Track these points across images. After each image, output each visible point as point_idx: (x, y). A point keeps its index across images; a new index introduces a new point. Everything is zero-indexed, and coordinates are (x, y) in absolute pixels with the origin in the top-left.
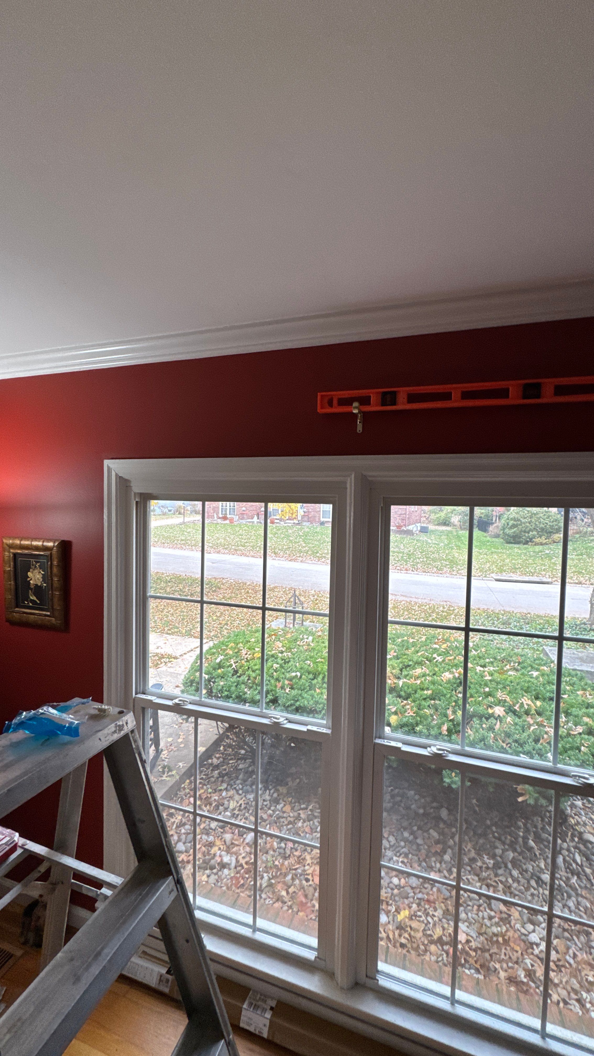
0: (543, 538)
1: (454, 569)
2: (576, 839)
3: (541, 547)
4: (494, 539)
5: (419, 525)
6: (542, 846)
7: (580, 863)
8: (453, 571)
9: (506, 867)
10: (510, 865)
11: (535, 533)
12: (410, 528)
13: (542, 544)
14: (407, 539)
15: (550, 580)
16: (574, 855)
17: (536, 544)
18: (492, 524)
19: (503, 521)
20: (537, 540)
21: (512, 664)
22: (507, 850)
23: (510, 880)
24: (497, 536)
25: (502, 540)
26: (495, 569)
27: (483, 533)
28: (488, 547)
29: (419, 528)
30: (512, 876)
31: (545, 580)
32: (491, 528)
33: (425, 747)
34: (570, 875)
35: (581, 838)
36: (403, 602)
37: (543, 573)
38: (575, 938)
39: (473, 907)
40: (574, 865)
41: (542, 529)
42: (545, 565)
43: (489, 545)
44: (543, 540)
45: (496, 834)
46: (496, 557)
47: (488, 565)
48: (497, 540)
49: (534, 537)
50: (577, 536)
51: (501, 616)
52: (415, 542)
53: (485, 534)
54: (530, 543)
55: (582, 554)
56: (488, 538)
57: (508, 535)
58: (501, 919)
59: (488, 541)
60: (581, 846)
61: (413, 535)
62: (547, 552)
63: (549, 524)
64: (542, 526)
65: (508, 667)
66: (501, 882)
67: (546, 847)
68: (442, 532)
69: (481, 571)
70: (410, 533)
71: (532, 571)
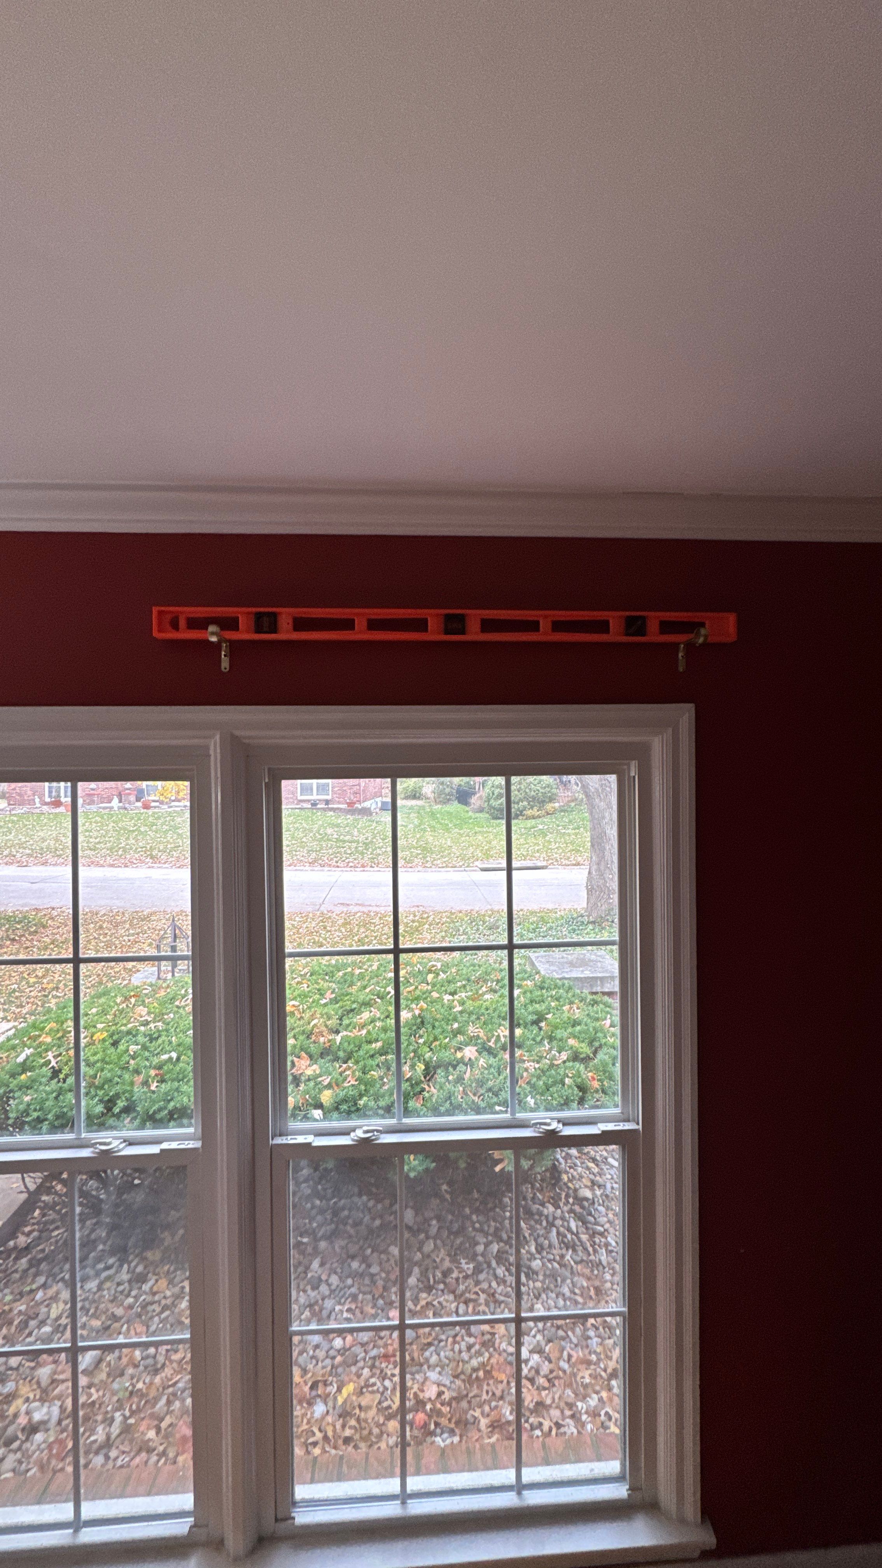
0: (535, 809)
1: (428, 859)
2: (571, 1200)
3: (533, 822)
4: (478, 815)
5: (379, 800)
6: (532, 1223)
7: (574, 1229)
8: (427, 861)
9: (489, 1265)
10: (494, 1264)
11: (525, 803)
12: (367, 804)
13: (534, 818)
14: (363, 821)
15: (544, 864)
16: (568, 1222)
17: (528, 818)
18: (474, 794)
19: (487, 790)
20: (529, 812)
21: (489, 984)
22: (491, 1242)
23: (494, 1284)
24: (481, 810)
25: (487, 815)
26: (480, 854)
27: (463, 806)
28: (471, 826)
29: (379, 805)
30: (496, 1277)
31: (539, 864)
32: (473, 800)
33: (345, 1133)
34: (564, 1251)
35: (576, 1198)
36: (359, 914)
37: (537, 855)
38: (570, 1333)
39: (447, 1340)
40: (569, 1236)
41: (534, 798)
42: (538, 845)
43: (472, 823)
44: (535, 812)
45: (477, 1225)
46: (480, 837)
47: (471, 849)
48: (481, 815)
49: (525, 809)
50: (573, 804)
51: (487, 918)
52: (374, 824)
53: (467, 809)
54: (520, 817)
55: (578, 828)
56: (470, 813)
57: (494, 808)
58: (483, 1344)
59: (470, 818)
60: (577, 1208)
61: (371, 814)
62: (541, 827)
63: (541, 790)
64: (533, 793)
65: (484, 989)
66: (483, 1291)
67: (536, 1222)
68: (411, 808)
69: (462, 859)
70: (366, 812)
71: (525, 853)
